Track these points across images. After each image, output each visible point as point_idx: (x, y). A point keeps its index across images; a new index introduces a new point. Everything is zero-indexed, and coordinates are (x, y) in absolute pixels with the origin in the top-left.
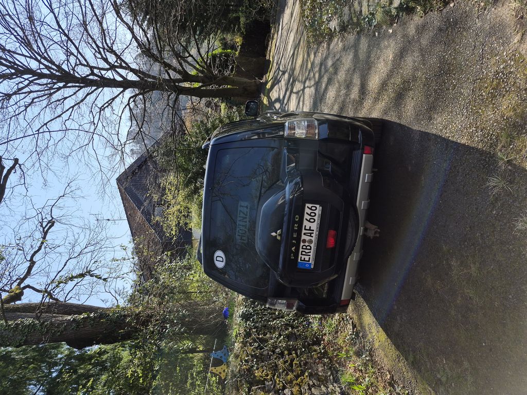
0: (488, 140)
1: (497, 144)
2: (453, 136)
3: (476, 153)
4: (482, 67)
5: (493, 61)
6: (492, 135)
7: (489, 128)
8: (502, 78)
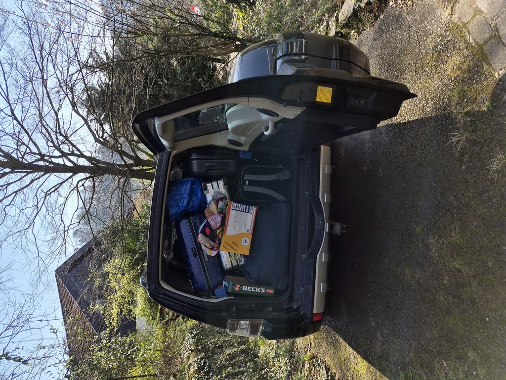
0: (441, 105)
1: (451, 104)
2: (405, 119)
3: (431, 122)
4: (420, 50)
5: (429, 40)
6: (443, 99)
7: (438, 95)
8: (441, 49)
